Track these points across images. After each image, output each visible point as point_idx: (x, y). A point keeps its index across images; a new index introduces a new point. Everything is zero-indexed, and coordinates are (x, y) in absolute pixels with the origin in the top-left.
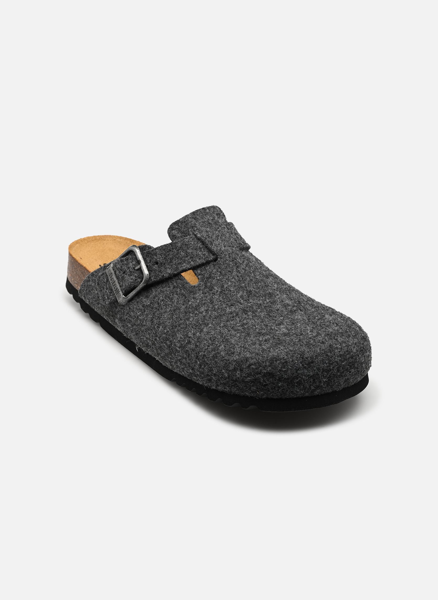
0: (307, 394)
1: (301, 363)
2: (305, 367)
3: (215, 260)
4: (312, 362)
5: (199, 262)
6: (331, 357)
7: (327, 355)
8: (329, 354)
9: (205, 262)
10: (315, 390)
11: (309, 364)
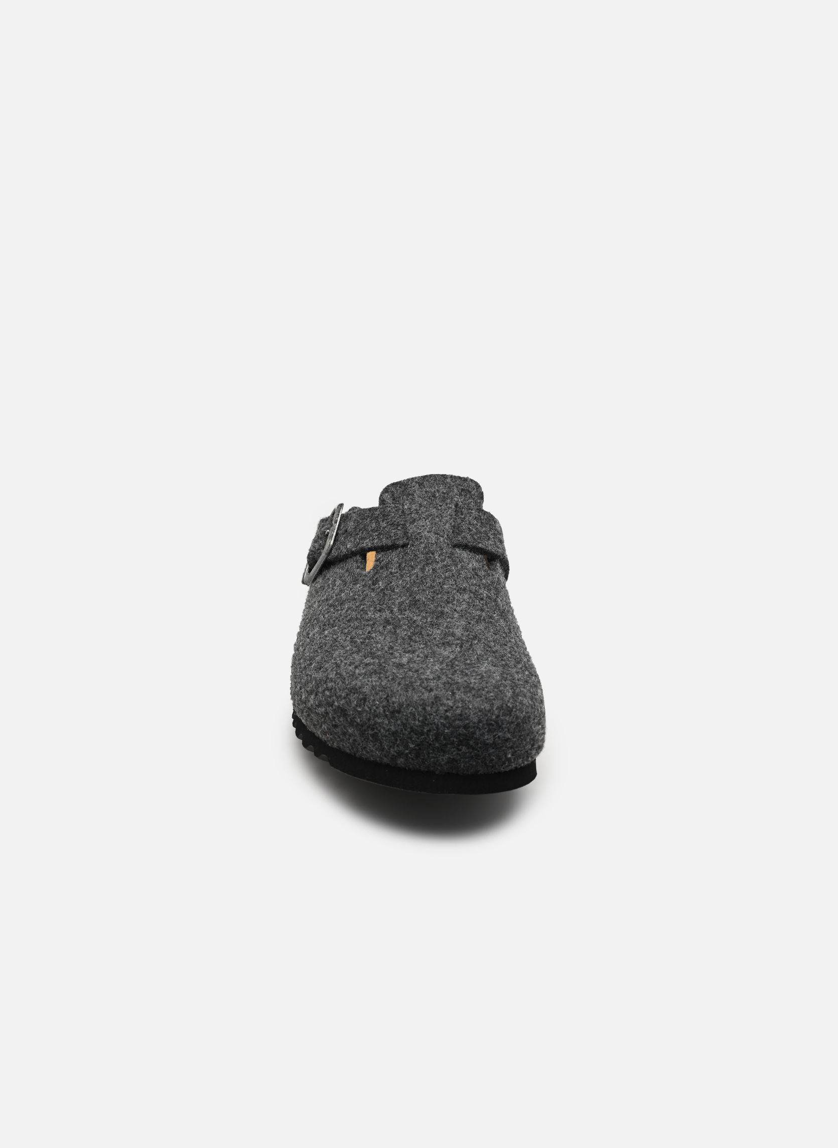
0: (385, 760)
1: (383, 707)
2: (386, 716)
3: (404, 546)
4: (399, 712)
5: (385, 542)
6: (429, 714)
7: (424, 709)
8: (429, 709)
9: (390, 544)
10: (396, 756)
11: (392, 713)
